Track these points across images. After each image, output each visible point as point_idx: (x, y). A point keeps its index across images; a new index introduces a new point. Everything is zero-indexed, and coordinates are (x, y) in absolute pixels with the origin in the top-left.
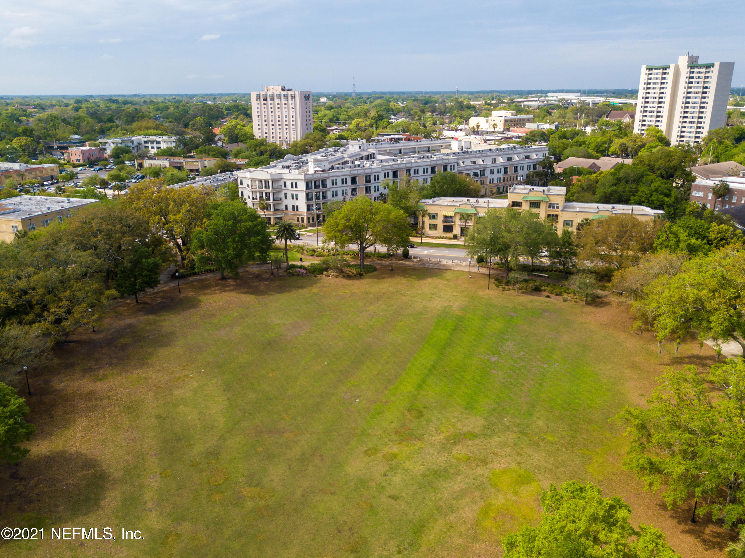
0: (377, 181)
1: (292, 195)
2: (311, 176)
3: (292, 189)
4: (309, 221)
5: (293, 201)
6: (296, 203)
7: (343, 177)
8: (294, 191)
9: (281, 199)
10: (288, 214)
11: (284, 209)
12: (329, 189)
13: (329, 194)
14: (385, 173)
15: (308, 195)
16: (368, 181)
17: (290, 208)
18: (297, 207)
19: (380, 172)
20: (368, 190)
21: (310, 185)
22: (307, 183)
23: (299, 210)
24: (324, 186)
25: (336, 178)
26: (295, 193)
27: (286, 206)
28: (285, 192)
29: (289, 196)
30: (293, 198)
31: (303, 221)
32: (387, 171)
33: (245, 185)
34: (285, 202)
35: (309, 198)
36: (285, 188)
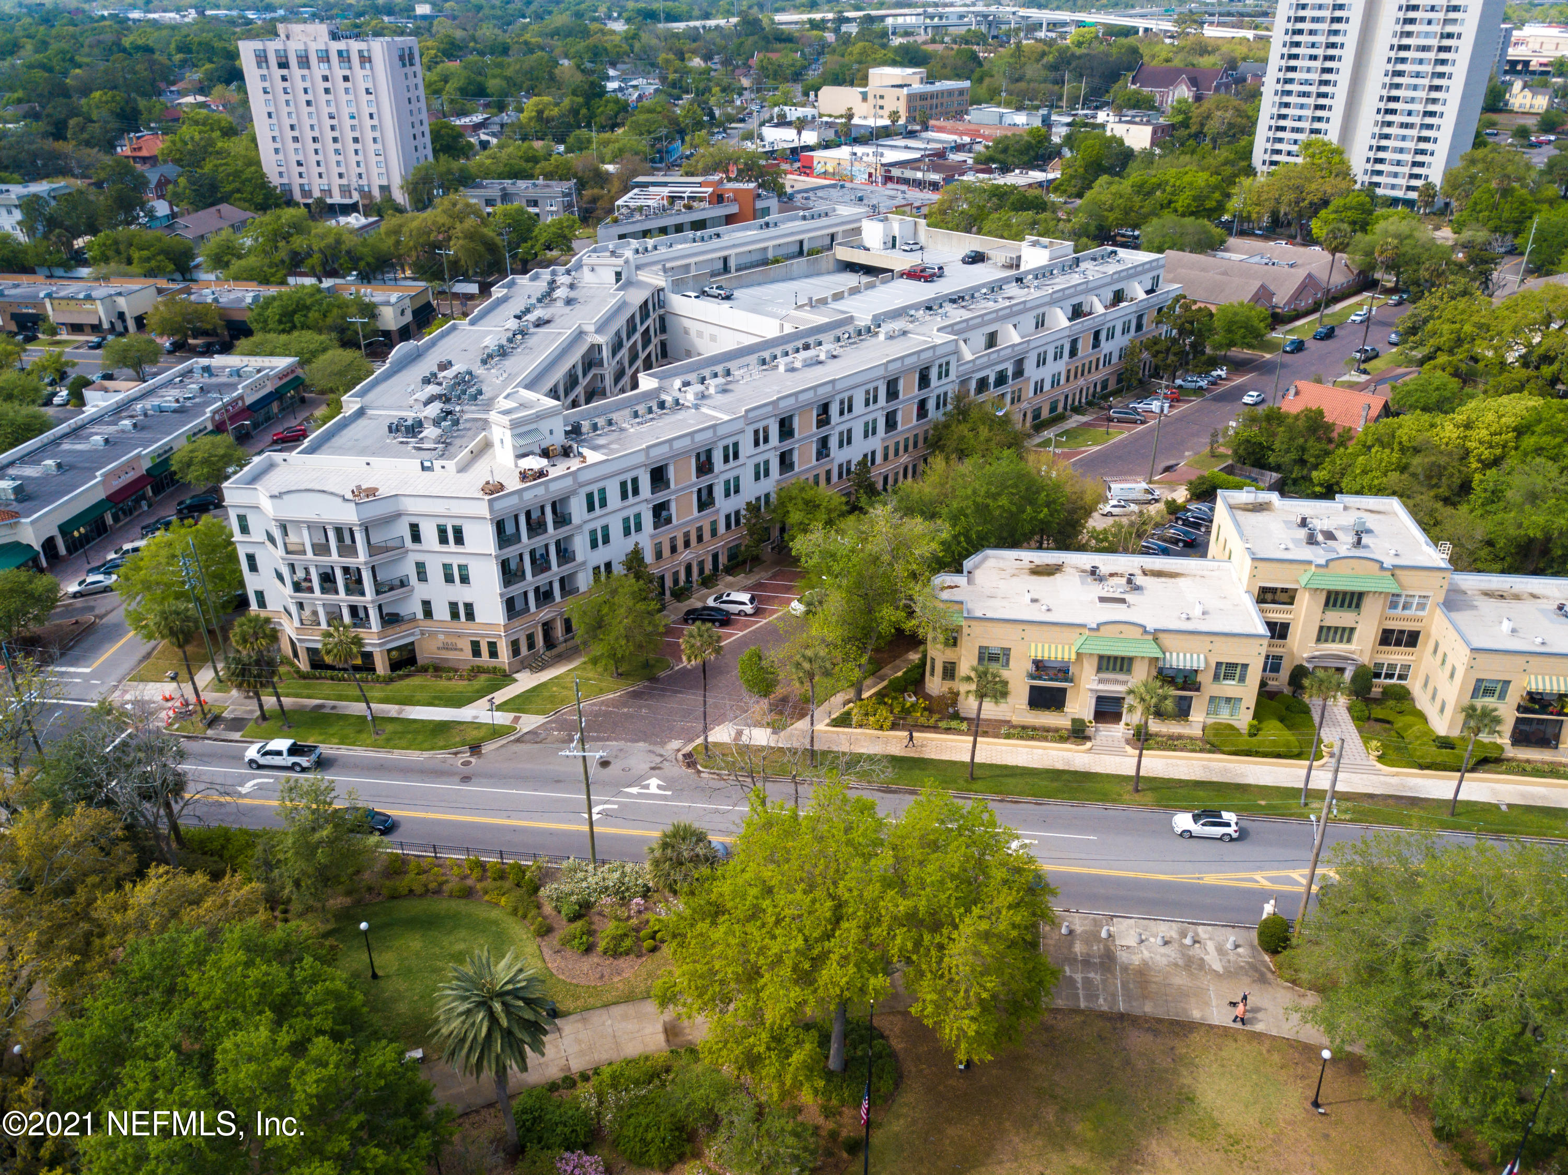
0: (732, 463)
1: (447, 567)
2: (515, 500)
3: (444, 548)
4: (516, 651)
5: (450, 587)
6: (460, 593)
7: (622, 478)
8: (452, 554)
9: (403, 583)
10: (433, 634)
11: (420, 615)
12: (579, 527)
13: (580, 545)
14: (756, 432)
15: (505, 565)
16: (705, 466)
17: (441, 612)
18: (469, 607)
19: (742, 431)
20: (705, 500)
21: (510, 529)
22: (500, 526)
23: (478, 619)
24: (562, 519)
25: (600, 485)
26: (455, 562)
27: (427, 605)
28: (420, 558)
29: (435, 573)
30: (449, 579)
31: (493, 654)
32: (760, 425)
33: (257, 534)
34: (421, 591)
35: (509, 573)
36: (416, 546)
